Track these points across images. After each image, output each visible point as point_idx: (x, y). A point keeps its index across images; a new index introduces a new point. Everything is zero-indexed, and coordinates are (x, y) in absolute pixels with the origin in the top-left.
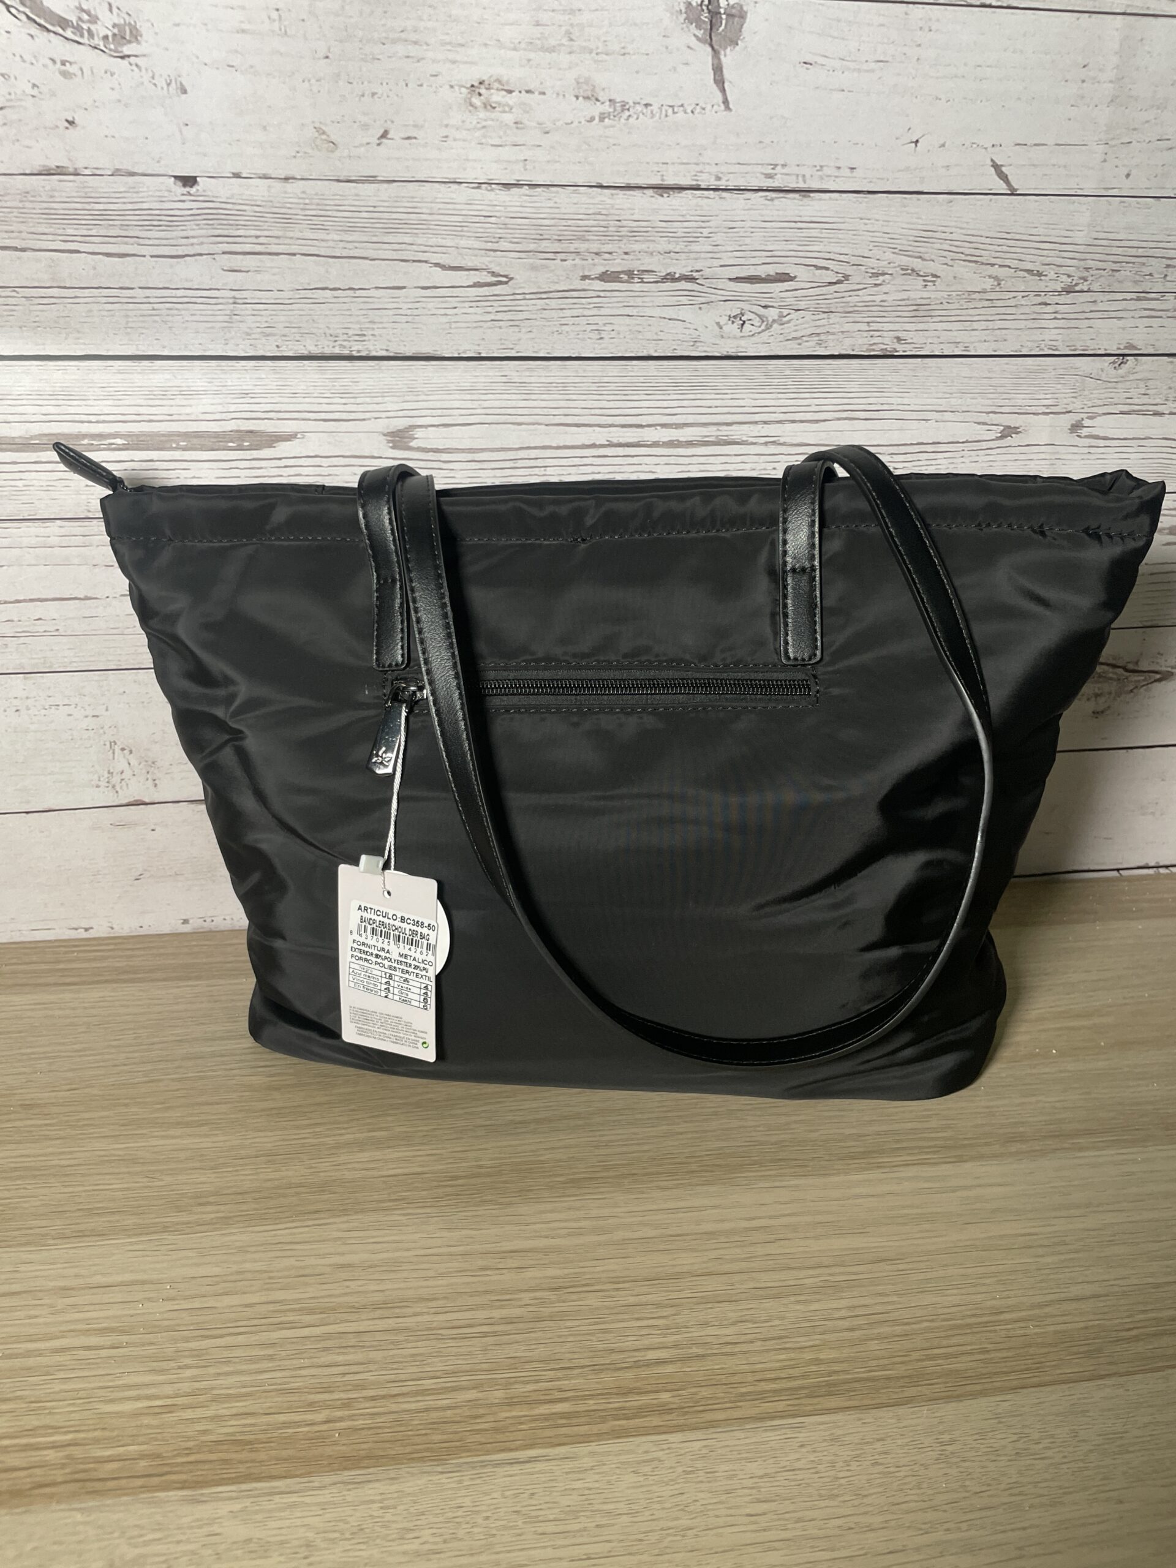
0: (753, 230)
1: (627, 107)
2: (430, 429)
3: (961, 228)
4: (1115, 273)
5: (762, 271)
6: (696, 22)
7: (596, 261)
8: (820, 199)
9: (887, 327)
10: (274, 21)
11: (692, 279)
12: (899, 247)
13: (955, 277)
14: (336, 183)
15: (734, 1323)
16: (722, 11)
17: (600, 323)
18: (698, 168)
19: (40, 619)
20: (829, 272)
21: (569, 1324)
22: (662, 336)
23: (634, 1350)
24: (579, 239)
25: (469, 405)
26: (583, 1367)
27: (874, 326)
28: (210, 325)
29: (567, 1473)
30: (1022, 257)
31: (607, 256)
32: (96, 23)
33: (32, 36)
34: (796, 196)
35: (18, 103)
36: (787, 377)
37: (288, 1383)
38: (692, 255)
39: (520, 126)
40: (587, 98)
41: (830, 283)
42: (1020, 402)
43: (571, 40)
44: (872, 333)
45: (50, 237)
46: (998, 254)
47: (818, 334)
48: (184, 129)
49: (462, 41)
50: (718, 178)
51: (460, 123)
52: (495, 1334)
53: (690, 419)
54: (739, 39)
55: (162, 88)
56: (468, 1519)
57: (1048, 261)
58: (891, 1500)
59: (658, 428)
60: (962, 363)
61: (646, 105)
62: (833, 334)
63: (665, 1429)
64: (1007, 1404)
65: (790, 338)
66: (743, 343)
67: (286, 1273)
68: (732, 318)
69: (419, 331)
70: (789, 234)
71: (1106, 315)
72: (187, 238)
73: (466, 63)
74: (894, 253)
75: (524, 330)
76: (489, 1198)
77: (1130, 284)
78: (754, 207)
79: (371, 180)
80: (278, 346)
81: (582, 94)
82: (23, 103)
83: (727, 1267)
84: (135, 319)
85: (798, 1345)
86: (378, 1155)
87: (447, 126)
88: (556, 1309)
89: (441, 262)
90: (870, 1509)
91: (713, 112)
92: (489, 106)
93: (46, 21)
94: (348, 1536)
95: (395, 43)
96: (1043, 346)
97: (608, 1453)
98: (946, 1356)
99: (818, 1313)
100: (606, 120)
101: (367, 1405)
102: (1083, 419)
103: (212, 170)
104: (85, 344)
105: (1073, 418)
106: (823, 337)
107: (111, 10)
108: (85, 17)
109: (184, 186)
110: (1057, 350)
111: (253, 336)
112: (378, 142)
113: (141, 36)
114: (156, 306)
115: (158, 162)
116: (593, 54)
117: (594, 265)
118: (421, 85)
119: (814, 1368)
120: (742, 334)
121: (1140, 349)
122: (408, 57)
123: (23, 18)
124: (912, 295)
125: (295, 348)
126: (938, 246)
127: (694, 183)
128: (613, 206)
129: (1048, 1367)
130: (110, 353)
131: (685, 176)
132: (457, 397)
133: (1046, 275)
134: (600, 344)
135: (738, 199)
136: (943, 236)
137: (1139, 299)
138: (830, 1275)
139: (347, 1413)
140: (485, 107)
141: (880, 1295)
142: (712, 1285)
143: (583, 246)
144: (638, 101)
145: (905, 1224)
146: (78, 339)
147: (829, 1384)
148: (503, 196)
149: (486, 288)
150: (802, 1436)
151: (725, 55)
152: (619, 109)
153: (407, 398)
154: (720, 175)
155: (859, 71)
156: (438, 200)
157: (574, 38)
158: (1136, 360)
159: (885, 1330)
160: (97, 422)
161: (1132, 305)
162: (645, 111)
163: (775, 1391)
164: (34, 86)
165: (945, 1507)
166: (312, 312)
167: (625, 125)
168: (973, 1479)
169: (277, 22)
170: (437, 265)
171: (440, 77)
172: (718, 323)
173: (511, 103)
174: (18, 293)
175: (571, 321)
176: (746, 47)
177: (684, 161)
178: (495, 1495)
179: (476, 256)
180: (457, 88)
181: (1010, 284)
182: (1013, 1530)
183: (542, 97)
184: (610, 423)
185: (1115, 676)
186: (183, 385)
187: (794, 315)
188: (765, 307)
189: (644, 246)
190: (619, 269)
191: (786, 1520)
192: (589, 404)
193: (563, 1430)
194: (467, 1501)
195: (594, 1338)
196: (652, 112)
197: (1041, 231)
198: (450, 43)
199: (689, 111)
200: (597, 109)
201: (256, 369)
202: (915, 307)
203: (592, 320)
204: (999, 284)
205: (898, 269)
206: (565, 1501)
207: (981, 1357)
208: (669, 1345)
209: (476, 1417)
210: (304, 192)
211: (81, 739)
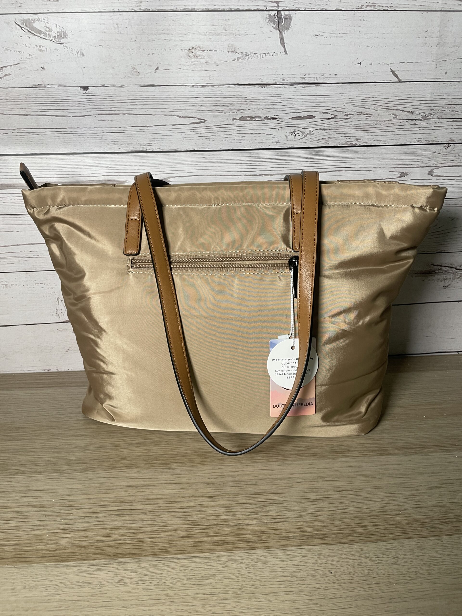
0: (298, 99)
1: (248, 54)
2: (176, 178)
3: (380, 96)
4: (443, 111)
5: (302, 115)
6: (273, 22)
7: (238, 113)
8: (324, 87)
9: (352, 135)
10: (116, 28)
11: (274, 119)
12: (356, 104)
13: (378, 115)
14: (140, 87)
15: (280, 511)
16: (283, 17)
17: (240, 136)
18: (275, 76)
19: (32, 251)
20: (328, 114)
21: (214, 509)
22: (264, 141)
23: (239, 520)
24: (231, 105)
25: (191, 168)
26: (217, 525)
27: (347, 135)
28: (95, 141)
29: (206, 563)
30: (405, 106)
31: (242, 111)
32: (51, 31)
33: (29, 37)
34: (314, 85)
35: (24, 62)
36: (313, 155)
37: (102, 526)
38: (275, 110)
39: (207, 63)
40: (232, 52)
41: (329, 119)
42: (407, 163)
43: (226, 30)
44: (346, 137)
45: (36, 110)
46: (395, 105)
47: (325, 138)
48: (84, 69)
49: (184, 32)
50: (284, 80)
51: (185, 63)
52: (185, 512)
53: (276, 172)
54: (289, 27)
55: (75, 55)
56: (165, 577)
57: (415, 107)
58: (337, 578)
59: (263, 176)
60: (383, 148)
61: (255, 54)
62: (331, 138)
63: (247, 549)
64: (390, 545)
65: (314, 140)
66: (296, 142)
67: (106, 488)
68: (291, 133)
69: (171, 141)
70: (312, 100)
71: (440, 128)
72: (85, 109)
73: (187, 41)
74: (353, 106)
75: (211, 140)
76: (188, 464)
77: (450, 115)
78: (298, 90)
79: (153, 85)
80: (119, 148)
81: (231, 50)
82: (26, 61)
83: (280, 491)
84: (67, 140)
85: (306, 520)
86: (147, 448)
87: (180, 64)
88: (210, 504)
89: (180, 115)
90: (328, 581)
91: (281, 55)
92: (196, 56)
93: (34, 32)
94: (117, 582)
95: (160, 35)
96: (415, 141)
97: (224, 556)
98: (366, 526)
99: (315, 509)
100: (240, 60)
101: (131, 535)
102: (433, 169)
103: (94, 84)
104: (49, 149)
105: (429, 169)
106: (327, 139)
107: (56, 27)
108: (48, 30)
109: (84, 90)
110: (421, 142)
111: (110, 145)
112: (155, 71)
113: (67, 36)
114: (75, 134)
115: (75, 82)
116: (234, 35)
117: (237, 114)
118: (170, 50)
119: (311, 529)
120: (295, 139)
121: (455, 141)
122: (165, 40)
123: (26, 31)
124: (361, 122)
125: (126, 149)
126: (371, 103)
127: (274, 82)
128: (243, 92)
129: (409, 532)
130: (58, 152)
131: (271, 80)
132: (186, 166)
133: (415, 113)
134: (240, 144)
135: (291, 87)
136: (373, 99)
137: (453, 121)
138: (322, 495)
139: (123, 538)
140: (194, 57)
141: (342, 503)
142: (273, 497)
143: (232, 108)
144: (252, 52)
145: (355, 478)
146: (47, 147)
147: (317, 535)
148: (202, 89)
149: (196, 124)
150: (303, 553)
151: (284, 34)
152: (245, 56)
153: (167, 167)
154: (284, 79)
155: (337, 37)
156: (178, 92)
157: (227, 30)
158: (454, 145)
159: (342, 516)
160: (53, 178)
161: (450, 124)
162: (254, 56)
163: (294, 536)
164: (30, 55)
165: (359, 582)
166: (132, 135)
167: (247, 61)
168: (373, 572)
169: (117, 29)
170: (178, 116)
171: (177, 46)
172: (286, 135)
173: (204, 55)
174: (25, 131)
175: (229, 136)
176: (292, 30)
177: (271, 74)
178: (177, 569)
179: (192, 112)
180: (184, 50)
181: (401, 117)
182: (387, 592)
183: (215, 52)
184: (245, 174)
185: (452, 272)
186: (85, 163)
187: (315, 131)
188: (304, 128)
189: (255, 107)
190: (247, 116)
191: (293, 584)
192: (236, 167)
193: (207, 547)
194: (165, 571)
195: (223, 515)
196: (257, 56)
197: (412, 96)
198: (181, 34)
199: (271, 55)
200: (236, 56)
201: (111, 157)
202: (363, 127)
203: (237, 135)
204: (396, 117)
205: (355, 112)
206: (204, 573)
207: (382, 527)
208: (253, 518)
209: (173, 541)
210: (128, 91)
211: (47, 297)
